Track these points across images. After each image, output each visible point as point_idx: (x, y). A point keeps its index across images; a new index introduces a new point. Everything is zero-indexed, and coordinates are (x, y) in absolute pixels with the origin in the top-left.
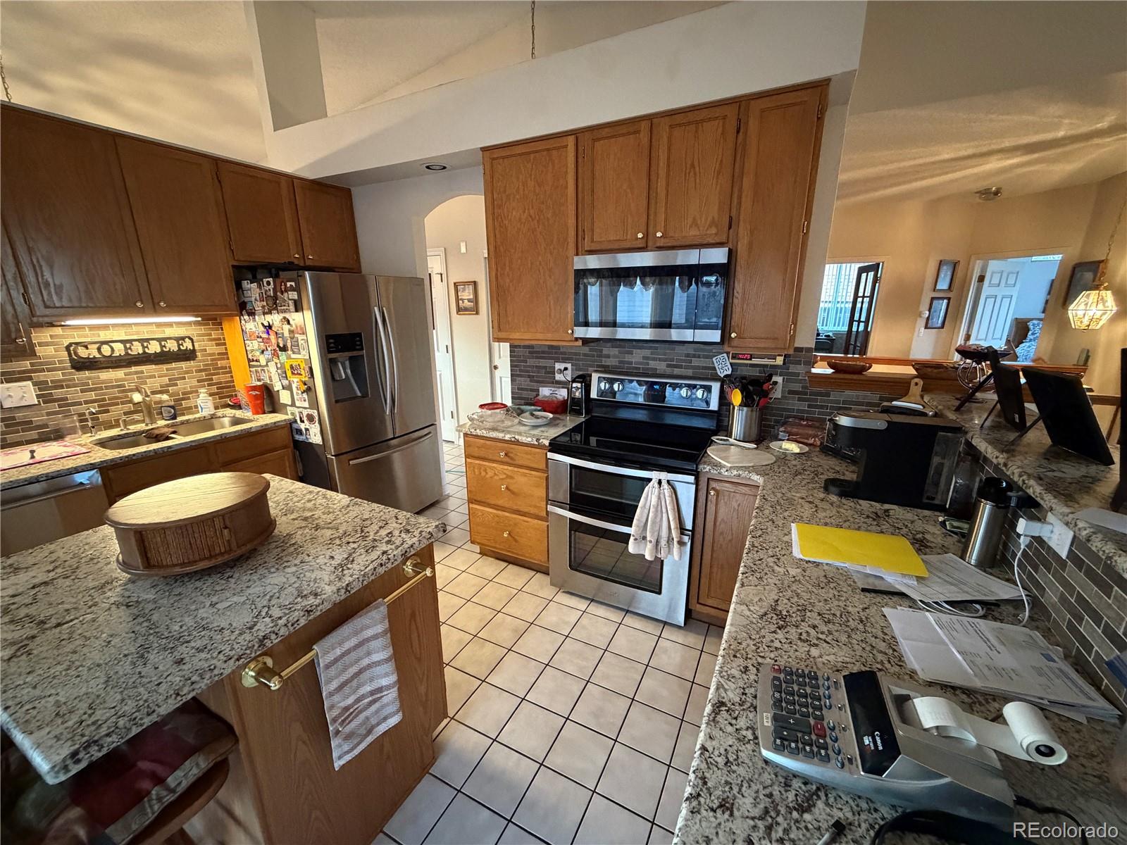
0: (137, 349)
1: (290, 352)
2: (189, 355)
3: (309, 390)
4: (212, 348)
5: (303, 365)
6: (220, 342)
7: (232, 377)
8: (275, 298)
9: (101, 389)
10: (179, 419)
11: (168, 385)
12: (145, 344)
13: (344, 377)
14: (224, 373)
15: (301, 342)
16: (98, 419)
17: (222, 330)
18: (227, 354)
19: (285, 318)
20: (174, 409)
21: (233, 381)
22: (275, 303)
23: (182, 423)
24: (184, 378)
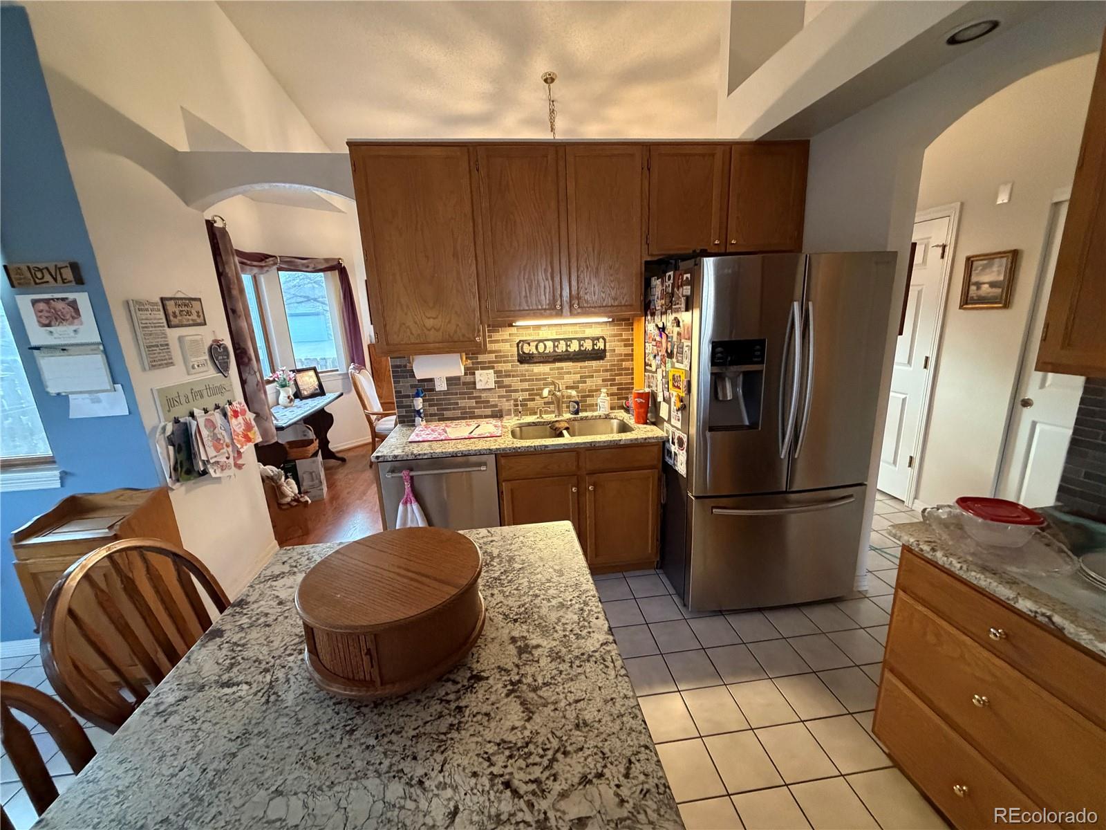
0: (562, 347)
1: (674, 360)
2: (599, 355)
3: (684, 408)
4: (621, 350)
5: (683, 378)
6: (629, 343)
7: (632, 379)
8: (672, 294)
9: (533, 380)
10: (581, 414)
11: (579, 382)
12: (569, 343)
13: (729, 397)
14: (626, 374)
15: (686, 349)
16: (526, 405)
17: (632, 330)
18: (632, 355)
19: (676, 318)
20: (578, 405)
21: (632, 384)
22: (671, 302)
23: (582, 419)
24: (592, 377)
